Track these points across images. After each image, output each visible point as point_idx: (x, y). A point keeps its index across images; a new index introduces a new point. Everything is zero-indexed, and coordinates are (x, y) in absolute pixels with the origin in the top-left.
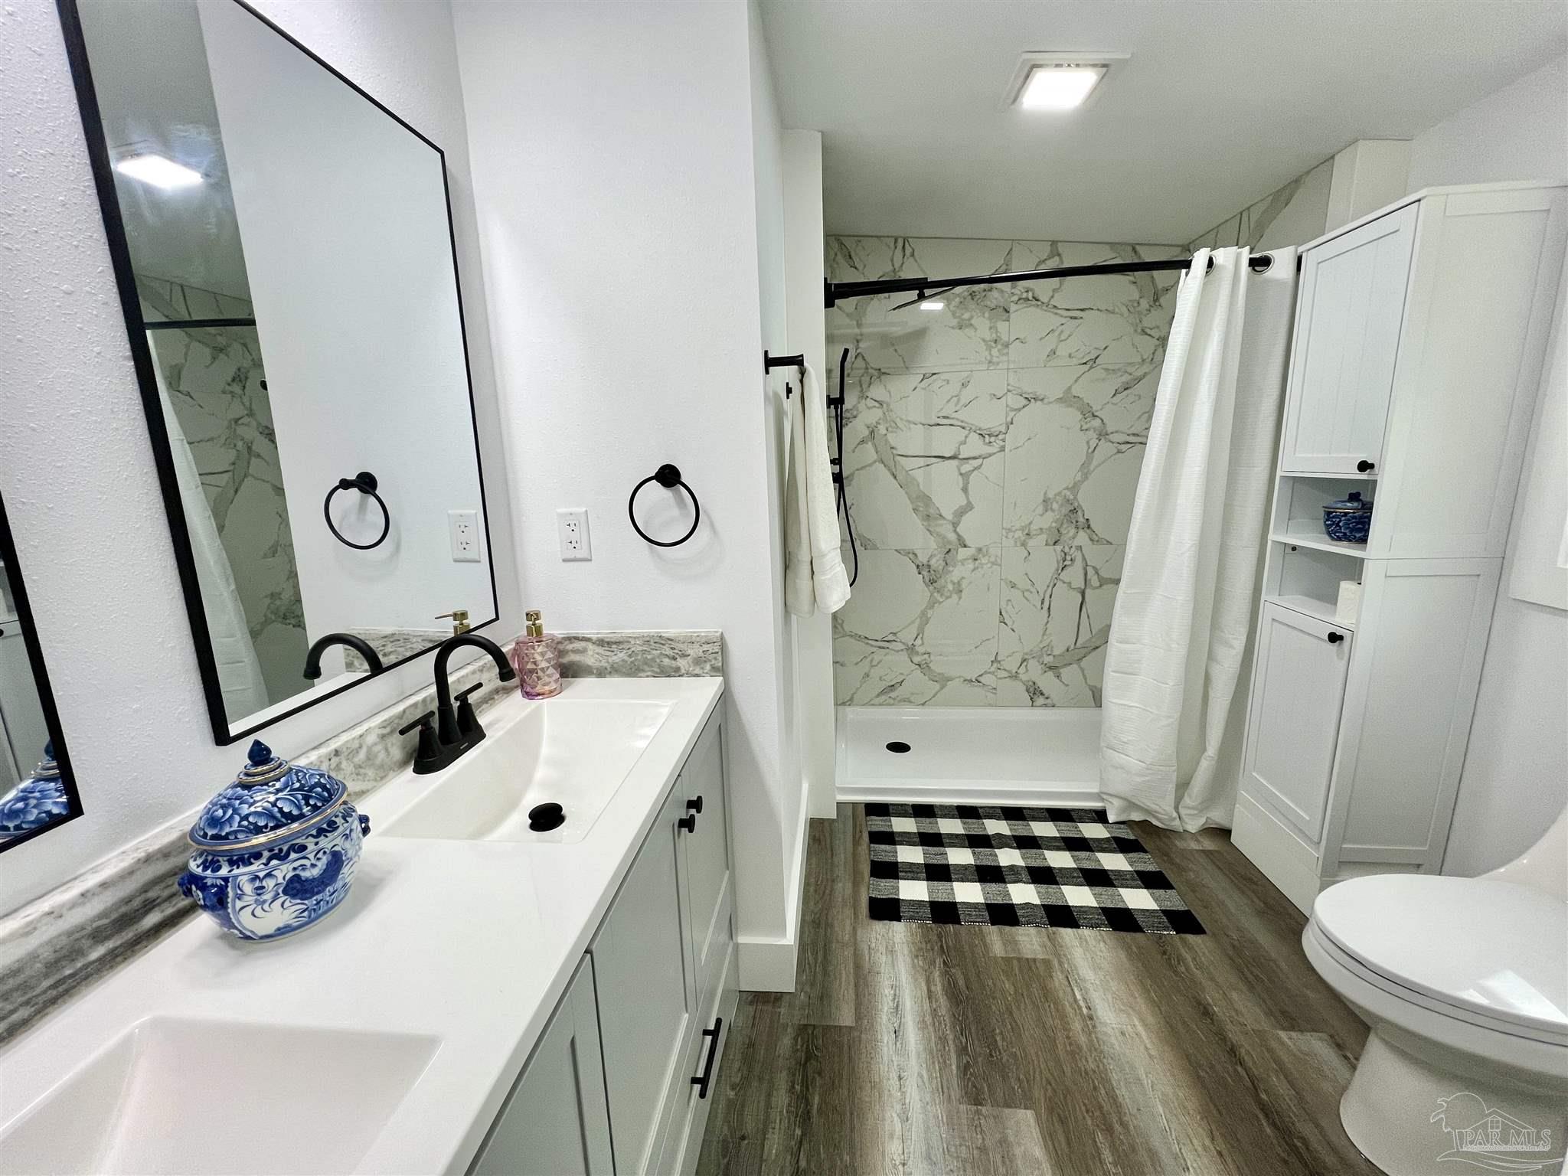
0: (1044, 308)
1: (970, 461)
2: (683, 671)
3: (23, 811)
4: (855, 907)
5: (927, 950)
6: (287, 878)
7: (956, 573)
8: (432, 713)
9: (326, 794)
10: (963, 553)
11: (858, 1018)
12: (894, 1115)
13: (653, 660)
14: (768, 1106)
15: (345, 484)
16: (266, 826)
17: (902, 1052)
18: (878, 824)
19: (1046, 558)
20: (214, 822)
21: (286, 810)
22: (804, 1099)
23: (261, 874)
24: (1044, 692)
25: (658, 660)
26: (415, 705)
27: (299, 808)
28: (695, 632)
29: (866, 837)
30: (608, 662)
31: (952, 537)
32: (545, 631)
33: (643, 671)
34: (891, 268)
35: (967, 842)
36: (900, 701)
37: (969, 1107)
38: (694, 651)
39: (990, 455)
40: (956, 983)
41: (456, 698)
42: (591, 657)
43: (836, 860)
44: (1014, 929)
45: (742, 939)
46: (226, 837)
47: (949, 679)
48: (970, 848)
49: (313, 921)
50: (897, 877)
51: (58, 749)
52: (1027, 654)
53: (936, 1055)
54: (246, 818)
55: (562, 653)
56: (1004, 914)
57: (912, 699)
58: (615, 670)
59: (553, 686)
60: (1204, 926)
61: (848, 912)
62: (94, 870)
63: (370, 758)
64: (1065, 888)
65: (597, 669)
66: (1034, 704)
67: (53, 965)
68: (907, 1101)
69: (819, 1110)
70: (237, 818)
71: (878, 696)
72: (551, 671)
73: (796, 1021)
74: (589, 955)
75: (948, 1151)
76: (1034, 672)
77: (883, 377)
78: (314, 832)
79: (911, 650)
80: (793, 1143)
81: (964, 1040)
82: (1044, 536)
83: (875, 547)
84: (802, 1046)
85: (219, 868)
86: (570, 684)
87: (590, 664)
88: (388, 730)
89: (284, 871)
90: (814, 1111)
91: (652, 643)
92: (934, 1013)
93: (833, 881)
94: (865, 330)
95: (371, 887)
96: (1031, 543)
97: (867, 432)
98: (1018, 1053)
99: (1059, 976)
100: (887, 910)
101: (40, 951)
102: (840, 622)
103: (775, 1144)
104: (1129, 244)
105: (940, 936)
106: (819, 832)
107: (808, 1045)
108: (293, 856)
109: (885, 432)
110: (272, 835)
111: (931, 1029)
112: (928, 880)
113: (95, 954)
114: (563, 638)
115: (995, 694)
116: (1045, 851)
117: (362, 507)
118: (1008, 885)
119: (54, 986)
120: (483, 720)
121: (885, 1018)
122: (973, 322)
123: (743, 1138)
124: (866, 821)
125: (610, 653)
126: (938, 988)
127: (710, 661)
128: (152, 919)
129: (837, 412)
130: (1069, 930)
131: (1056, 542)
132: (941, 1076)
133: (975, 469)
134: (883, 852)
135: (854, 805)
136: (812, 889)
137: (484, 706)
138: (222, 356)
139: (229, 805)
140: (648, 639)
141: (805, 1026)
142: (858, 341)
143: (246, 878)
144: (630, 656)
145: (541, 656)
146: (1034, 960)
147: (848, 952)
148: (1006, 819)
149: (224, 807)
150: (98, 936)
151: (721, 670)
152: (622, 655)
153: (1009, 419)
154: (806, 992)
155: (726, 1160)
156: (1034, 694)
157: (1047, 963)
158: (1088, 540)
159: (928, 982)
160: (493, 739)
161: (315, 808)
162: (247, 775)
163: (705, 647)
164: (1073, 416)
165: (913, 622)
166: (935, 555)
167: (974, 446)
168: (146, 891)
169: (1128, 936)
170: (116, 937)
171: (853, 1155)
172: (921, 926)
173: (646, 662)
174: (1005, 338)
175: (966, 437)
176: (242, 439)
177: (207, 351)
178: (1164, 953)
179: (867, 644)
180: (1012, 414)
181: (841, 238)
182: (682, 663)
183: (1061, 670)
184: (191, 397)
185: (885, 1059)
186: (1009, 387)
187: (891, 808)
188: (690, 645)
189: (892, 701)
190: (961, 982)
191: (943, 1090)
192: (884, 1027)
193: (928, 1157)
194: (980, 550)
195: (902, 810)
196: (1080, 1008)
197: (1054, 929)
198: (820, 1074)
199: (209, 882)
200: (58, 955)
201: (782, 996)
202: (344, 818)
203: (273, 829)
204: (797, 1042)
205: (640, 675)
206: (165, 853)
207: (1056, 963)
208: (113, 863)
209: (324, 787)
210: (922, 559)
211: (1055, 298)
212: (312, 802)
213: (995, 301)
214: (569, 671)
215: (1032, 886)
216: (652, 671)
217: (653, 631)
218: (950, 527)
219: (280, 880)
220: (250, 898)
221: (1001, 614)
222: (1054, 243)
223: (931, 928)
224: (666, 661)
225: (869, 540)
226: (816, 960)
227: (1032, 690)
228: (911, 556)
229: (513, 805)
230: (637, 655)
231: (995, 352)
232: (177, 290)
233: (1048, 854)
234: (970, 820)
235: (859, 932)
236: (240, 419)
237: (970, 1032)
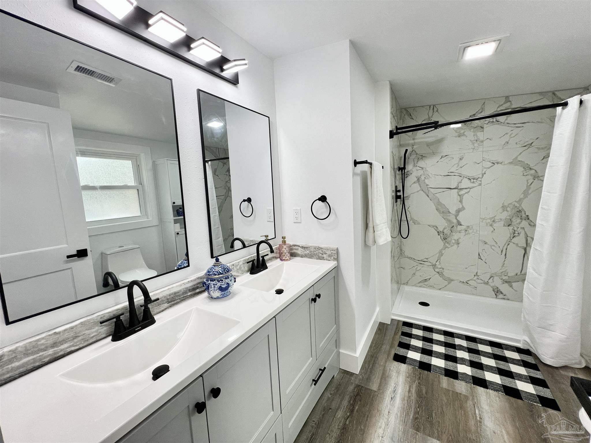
0: (503, 124)
1: (464, 190)
2: (325, 258)
3: (181, 265)
4: (388, 355)
5: (413, 377)
6: (219, 286)
7: (456, 236)
8: (255, 260)
9: (228, 270)
10: (459, 228)
11: (379, 389)
12: (383, 422)
13: (316, 254)
14: (341, 403)
15: (244, 201)
16: (217, 274)
17: (393, 405)
18: (406, 329)
19: (505, 233)
20: (209, 272)
21: (220, 272)
22: (353, 405)
23: (215, 284)
24: (503, 292)
25: (318, 254)
26: (252, 257)
27: (222, 272)
28: (329, 247)
29: (400, 333)
30: (304, 253)
31: (455, 221)
32: (287, 242)
33: (314, 257)
34: (428, 117)
35: (444, 344)
36: (429, 287)
37: (413, 431)
38: (329, 253)
39: (474, 187)
40: (421, 391)
41: (261, 257)
42: (300, 251)
43: (386, 338)
44: (455, 380)
45: (341, 351)
46: (210, 275)
47: (452, 280)
48: (445, 347)
49: (223, 297)
50: (409, 350)
51: (187, 255)
52: (493, 274)
53: (405, 411)
54: (213, 272)
55: (292, 249)
56: (453, 375)
57: (435, 286)
58: (306, 256)
59: (287, 258)
60: (560, 408)
61: (386, 356)
62: (190, 278)
63: (240, 268)
64: (486, 373)
65: (301, 255)
66: (497, 297)
67: (183, 293)
68: (389, 420)
69: (357, 411)
70: (212, 272)
71: (419, 283)
72: (287, 253)
73: (357, 383)
74: (275, 318)
75: (400, 440)
76: (497, 282)
77: (423, 158)
78: (225, 278)
79: (434, 266)
80: (346, 416)
81: (418, 410)
82: (502, 223)
83: (419, 224)
84: (356, 391)
85: (209, 281)
86: (293, 258)
87: (299, 253)
88: (245, 262)
89: (219, 284)
90: (355, 411)
91: (316, 249)
92: (409, 397)
93: (383, 344)
94: (416, 141)
95: (235, 294)
96: (495, 225)
97: (416, 179)
98: (441, 422)
99: (470, 403)
100: (401, 359)
101: (182, 290)
102: (403, 252)
103: (340, 414)
104: (550, 92)
105: (420, 374)
106: (382, 328)
107: (358, 391)
108: (221, 282)
109: (424, 179)
110: (218, 276)
111: (406, 402)
112: (421, 353)
113: (189, 294)
114: (292, 245)
115: (476, 290)
116: (482, 357)
117: (248, 206)
118: (458, 364)
119: (183, 297)
120: (268, 265)
121: (389, 392)
122: (465, 133)
123: (330, 409)
124: (402, 327)
125: (304, 251)
126: (413, 391)
127: (333, 256)
128: (198, 291)
129: (402, 173)
130: (482, 388)
131: (509, 225)
132: (405, 417)
133: (466, 193)
134: (406, 340)
135: (399, 321)
136: (374, 345)
137: (269, 261)
138: (225, 165)
139: (211, 269)
140: (315, 247)
141: (359, 386)
142: (413, 146)
143: (212, 284)
144: (310, 252)
145: (285, 250)
146: (460, 394)
147: (382, 368)
148: (466, 340)
149: (210, 269)
150: (190, 291)
151: (337, 259)
152: (308, 252)
153: (483, 172)
154: (362, 376)
155: (324, 412)
156: (497, 292)
157: (466, 397)
158: (528, 225)
159: (410, 387)
160: (269, 269)
161: (226, 273)
162: (215, 264)
163: (332, 252)
164: (520, 169)
165: (436, 254)
166: (446, 228)
167: (466, 183)
168: (197, 284)
169: (513, 399)
170: (192, 292)
171: (365, 427)
172: (413, 368)
173: (314, 254)
174: (481, 139)
175: (462, 180)
176: (228, 187)
177: (222, 164)
178: (532, 411)
179: (415, 261)
180: (485, 170)
181: (407, 109)
182: (325, 256)
183: (513, 284)
184: (218, 176)
185: (385, 405)
186: (483, 159)
187: (413, 325)
188: (327, 250)
189: (425, 286)
190: (424, 392)
191: (405, 422)
192: (388, 395)
193: (392, 439)
194: (468, 227)
195: (418, 327)
196: (476, 417)
197: (475, 386)
198: (360, 401)
199: (207, 284)
200: (184, 292)
201: (353, 375)
202: (231, 277)
203: (218, 275)
204: (355, 389)
205: (313, 258)
206: (201, 278)
207: (471, 398)
208: (193, 277)
209: (228, 269)
210: (441, 229)
211: (508, 120)
212: (225, 271)
213: (476, 125)
214: (293, 255)
215: (470, 368)
216: (316, 257)
217: (317, 245)
218: (455, 217)
219: (218, 286)
220: (213, 289)
221: (479, 255)
222: (507, 97)
223: (417, 370)
224: (320, 255)
225: (416, 221)
226: (369, 367)
227: (496, 290)
228: (435, 228)
229: (273, 288)
230: (312, 252)
231: (476, 145)
232: (217, 149)
233: (482, 358)
234: (448, 337)
235: (387, 363)
236: (228, 181)
237: (422, 408)
